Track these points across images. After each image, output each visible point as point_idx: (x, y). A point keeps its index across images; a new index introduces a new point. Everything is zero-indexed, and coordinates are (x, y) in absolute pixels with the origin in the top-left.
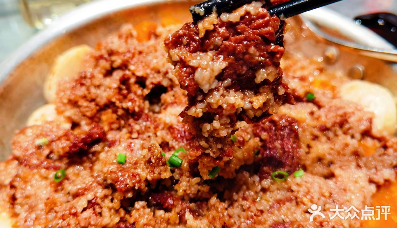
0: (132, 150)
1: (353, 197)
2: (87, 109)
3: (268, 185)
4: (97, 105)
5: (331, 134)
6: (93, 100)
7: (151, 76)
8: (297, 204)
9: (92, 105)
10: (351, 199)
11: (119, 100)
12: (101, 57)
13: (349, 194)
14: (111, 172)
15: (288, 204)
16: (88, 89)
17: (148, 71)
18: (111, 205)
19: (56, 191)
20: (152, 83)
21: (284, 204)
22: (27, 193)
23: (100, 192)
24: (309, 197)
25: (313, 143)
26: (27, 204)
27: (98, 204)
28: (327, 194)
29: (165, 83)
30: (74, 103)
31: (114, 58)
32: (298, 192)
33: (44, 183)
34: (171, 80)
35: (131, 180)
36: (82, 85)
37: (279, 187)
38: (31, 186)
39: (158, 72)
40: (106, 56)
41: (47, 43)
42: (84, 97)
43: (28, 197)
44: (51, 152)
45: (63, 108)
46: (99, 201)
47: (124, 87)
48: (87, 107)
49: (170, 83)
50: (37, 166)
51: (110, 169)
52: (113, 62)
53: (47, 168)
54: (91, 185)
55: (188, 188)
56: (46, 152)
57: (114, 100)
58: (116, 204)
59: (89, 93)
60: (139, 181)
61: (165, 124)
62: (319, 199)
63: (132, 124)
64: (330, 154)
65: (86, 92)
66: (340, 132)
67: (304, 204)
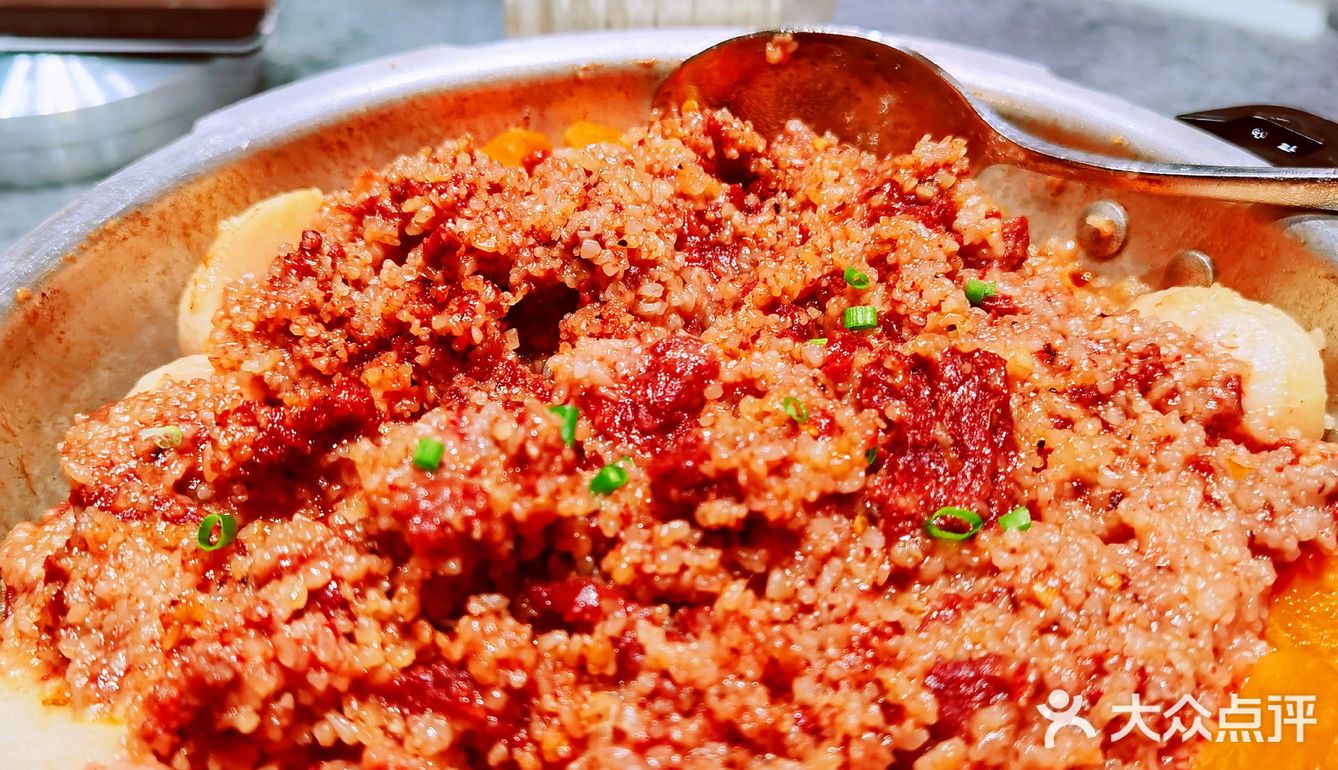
0: (462, 436)
1: (1201, 584)
2: (318, 348)
3: (915, 558)
4: (351, 338)
5: (1113, 414)
6: (338, 322)
7: (525, 254)
8: (1016, 606)
9: (337, 338)
12: (371, 207)
14: (393, 488)
17: (517, 238)
18: (386, 606)
19: (203, 586)
20: (528, 278)
21: (970, 607)
22: (103, 588)
23: (354, 564)
24: (1053, 583)
25: (1056, 438)
26: (100, 627)
27: (344, 604)
28: (1113, 581)
29: (569, 278)
30: (274, 332)
31: (408, 206)
32: (1017, 569)
33: (161, 557)
35: (458, 509)
36: (305, 272)
37: (951, 566)
38: (121, 568)
39: (548, 242)
40: (387, 202)
42: (311, 310)
43: (103, 605)
44: (192, 473)
45: (237, 351)
46: (347, 592)
47: (438, 275)
48: (316, 340)
51: (390, 480)
52: (407, 218)
53: (175, 520)
55: (647, 557)
56: (177, 469)
57: (404, 316)
58: (405, 603)
59: (327, 298)
64: (1112, 468)
66: (1141, 404)
67: (1039, 605)
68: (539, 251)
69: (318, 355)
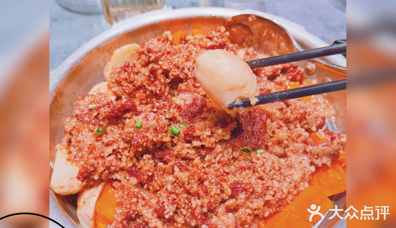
0: (147, 120)
1: (295, 173)
2: (127, 88)
3: (237, 156)
4: (134, 86)
5: (292, 126)
6: (131, 82)
7: (173, 70)
8: (254, 172)
9: (131, 86)
10: (293, 174)
11: (148, 84)
12: (143, 53)
13: (292, 170)
14: (130, 133)
15: (247, 171)
16: (129, 75)
17: (171, 66)
18: (127, 154)
19: (97, 140)
20: (173, 75)
21: (245, 170)
22: (78, 139)
23: (122, 145)
24: (263, 168)
25: (277, 131)
26: (78, 146)
27: (120, 153)
28: (277, 168)
29: (182, 76)
30: (119, 83)
31: (150, 55)
32: (256, 163)
33: (90, 134)
34: (186, 74)
35: (141, 140)
36: (125, 71)
37: (245, 158)
38: (82, 135)
39: (178, 68)
40: (146, 52)
41: (110, 39)
42: (126, 80)
43: (79, 142)
44: (98, 114)
45: (112, 85)
46: (120, 151)
47: (152, 76)
48: (127, 86)
49: (185, 76)
50: (88, 123)
51: (129, 130)
52: (150, 57)
53: (94, 125)
54: (117, 139)
55: (181, 150)
56: (95, 114)
57: (144, 84)
58: (132, 154)
59: (130, 77)
60: (147, 141)
61: (176, 105)
62: (270, 171)
63: (154, 102)
64: (287, 140)
65: (127, 76)
66: (298, 126)
67: (258, 173)
68: (176, 69)
69: (127, 89)
